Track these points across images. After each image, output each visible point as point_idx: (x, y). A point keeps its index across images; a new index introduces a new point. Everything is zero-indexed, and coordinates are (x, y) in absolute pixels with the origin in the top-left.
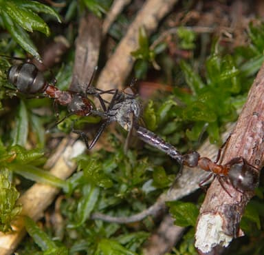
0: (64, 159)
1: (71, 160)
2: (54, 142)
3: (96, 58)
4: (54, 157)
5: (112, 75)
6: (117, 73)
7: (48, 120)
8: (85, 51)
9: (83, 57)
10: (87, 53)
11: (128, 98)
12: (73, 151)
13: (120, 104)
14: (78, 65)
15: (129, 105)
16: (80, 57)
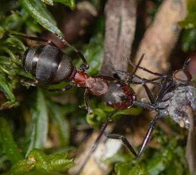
0: (95, 160)
1: (104, 162)
2: (80, 136)
3: (133, 29)
4: (82, 158)
5: (153, 49)
6: (160, 47)
7: (72, 110)
8: (118, 20)
9: (116, 29)
10: (120, 24)
11: (181, 85)
12: (106, 150)
13: (171, 93)
14: (110, 39)
15: (183, 95)
16: (112, 29)
